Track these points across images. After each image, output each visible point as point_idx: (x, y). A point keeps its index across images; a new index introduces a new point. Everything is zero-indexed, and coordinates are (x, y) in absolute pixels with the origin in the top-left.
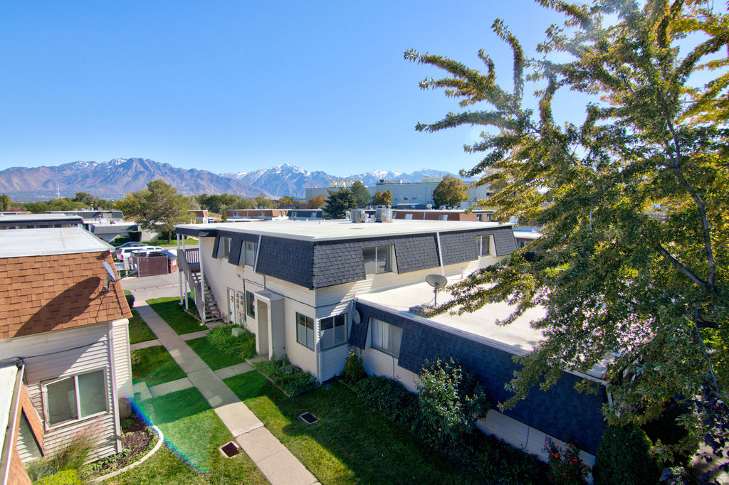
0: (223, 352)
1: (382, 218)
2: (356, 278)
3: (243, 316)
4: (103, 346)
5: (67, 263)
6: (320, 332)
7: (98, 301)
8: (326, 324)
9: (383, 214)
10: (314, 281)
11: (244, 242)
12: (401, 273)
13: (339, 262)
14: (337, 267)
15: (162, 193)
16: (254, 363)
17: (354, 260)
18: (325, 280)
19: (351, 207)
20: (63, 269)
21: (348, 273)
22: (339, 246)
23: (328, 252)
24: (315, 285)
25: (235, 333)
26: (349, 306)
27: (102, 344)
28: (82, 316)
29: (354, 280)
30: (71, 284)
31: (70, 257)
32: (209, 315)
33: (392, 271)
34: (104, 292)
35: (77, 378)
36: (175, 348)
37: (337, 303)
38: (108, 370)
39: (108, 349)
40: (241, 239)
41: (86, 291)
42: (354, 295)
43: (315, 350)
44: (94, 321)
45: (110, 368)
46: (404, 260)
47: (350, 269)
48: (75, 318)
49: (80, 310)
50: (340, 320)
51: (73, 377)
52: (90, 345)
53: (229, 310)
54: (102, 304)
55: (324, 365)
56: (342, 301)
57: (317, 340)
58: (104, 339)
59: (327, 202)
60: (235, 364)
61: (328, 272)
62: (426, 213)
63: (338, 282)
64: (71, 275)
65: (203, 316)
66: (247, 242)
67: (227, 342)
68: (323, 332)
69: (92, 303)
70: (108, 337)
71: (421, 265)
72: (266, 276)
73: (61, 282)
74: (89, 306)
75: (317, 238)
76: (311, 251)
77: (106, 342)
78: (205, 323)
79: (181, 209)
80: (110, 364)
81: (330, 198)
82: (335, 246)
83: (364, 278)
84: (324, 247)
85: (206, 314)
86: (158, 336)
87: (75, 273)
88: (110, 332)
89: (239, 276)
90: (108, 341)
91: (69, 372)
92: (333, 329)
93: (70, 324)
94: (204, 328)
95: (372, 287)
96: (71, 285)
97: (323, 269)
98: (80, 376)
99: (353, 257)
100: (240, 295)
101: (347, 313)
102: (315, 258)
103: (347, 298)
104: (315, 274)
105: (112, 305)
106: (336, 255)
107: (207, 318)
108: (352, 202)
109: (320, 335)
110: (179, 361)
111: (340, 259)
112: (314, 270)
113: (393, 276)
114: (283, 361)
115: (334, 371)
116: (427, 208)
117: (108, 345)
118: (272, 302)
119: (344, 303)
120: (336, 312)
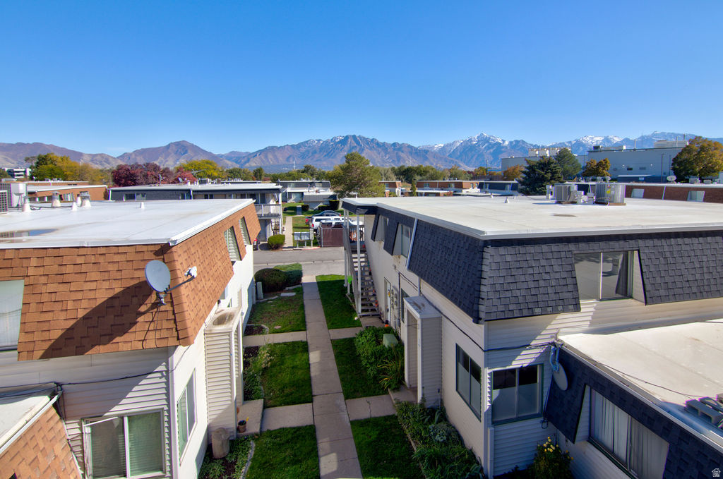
0: (366, 369)
1: (607, 199)
2: (560, 308)
3: (397, 321)
4: (160, 378)
5: (117, 258)
6: (491, 393)
7: (148, 317)
8: (501, 380)
9: (608, 192)
10: (482, 308)
11: (400, 226)
12: (653, 303)
13: (528, 278)
14: (525, 285)
15: (356, 164)
16: (399, 402)
17: (557, 276)
18: (501, 308)
19: (554, 179)
20: (111, 267)
21: (545, 298)
22: (530, 249)
23: (509, 258)
24: (482, 315)
25: (387, 341)
26: (547, 352)
27: (159, 375)
28: (126, 337)
29: (556, 311)
30: (118, 288)
31: (121, 250)
32: (364, 308)
33: (631, 297)
34: (157, 304)
35: (126, 419)
36: (317, 348)
37: (525, 346)
38: (166, 413)
39: (167, 383)
40: (398, 221)
41: (135, 300)
42: (556, 334)
43: (482, 418)
44: (139, 346)
45: (169, 411)
46: (658, 280)
47: (550, 290)
48: (117, 339)
49: (123, 328)
50: (528, 374)
51: (122, 417)
52: (144, 375)
53: (386, 306)
54: (153, 321)
55: (496, 448)
56: (533, 343)
57: (486, 405)
58: (162, 368)
59: (524, 173)
60: (374, 394)
61: (508, 294)
62: (667, 188)
63: (525, 312)
64: (118, 276)
65: (359, 308)
66: (404, 226)
67: (372, 355)
68: (496, 393)
69: (141, 319)
70: (167, 366)
71: (694, 290)
72: (422, 280)
73: (106, 285)
74: (136, 323)
75: (489, 234)
76: (478, 255)
77: (164, 373)
78: (361, 317)
79: (372, 180)
80: (168, 405)
81: (527, 168)
82: (522, 249)
83: (577, 308)
84: (502, 250)
85: (363, 305)
86: (309, 325)
87: (125, 274)
88: (170, 359)
89: (395, 267)
90: (167, 371)
91: (117, 410)
92: (516, 389)
93: (109, 347)
94: (356, 324)
95: (592, 323)
96: (118, 290)
97: (498, 287)
98: (132, 418)
99: (556, 268)
100: (395, 292)
101: (542, 365)
102: (484, 268)
103: (543, 339)
104: (483, 295)
105: (166, 325)
106: (525, 264)
107: (363, 311)
108: (556, 172)
109: (491, 397)
110: (314, 372)
111: (530, 271)
112: (483, 288)
113: (634, 307)
114: (436, 412)
115: (515, 459)
116: (667, 181)
117: (167, 377)
118: (423, 320)
119: (536, 347)
120: (522, 360)
